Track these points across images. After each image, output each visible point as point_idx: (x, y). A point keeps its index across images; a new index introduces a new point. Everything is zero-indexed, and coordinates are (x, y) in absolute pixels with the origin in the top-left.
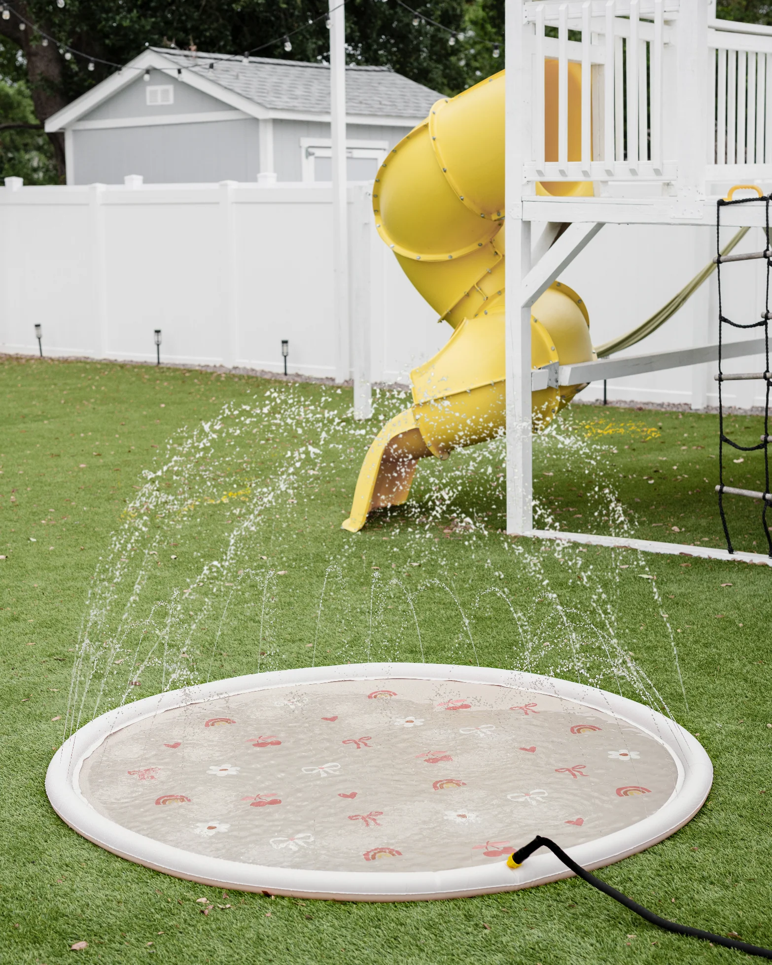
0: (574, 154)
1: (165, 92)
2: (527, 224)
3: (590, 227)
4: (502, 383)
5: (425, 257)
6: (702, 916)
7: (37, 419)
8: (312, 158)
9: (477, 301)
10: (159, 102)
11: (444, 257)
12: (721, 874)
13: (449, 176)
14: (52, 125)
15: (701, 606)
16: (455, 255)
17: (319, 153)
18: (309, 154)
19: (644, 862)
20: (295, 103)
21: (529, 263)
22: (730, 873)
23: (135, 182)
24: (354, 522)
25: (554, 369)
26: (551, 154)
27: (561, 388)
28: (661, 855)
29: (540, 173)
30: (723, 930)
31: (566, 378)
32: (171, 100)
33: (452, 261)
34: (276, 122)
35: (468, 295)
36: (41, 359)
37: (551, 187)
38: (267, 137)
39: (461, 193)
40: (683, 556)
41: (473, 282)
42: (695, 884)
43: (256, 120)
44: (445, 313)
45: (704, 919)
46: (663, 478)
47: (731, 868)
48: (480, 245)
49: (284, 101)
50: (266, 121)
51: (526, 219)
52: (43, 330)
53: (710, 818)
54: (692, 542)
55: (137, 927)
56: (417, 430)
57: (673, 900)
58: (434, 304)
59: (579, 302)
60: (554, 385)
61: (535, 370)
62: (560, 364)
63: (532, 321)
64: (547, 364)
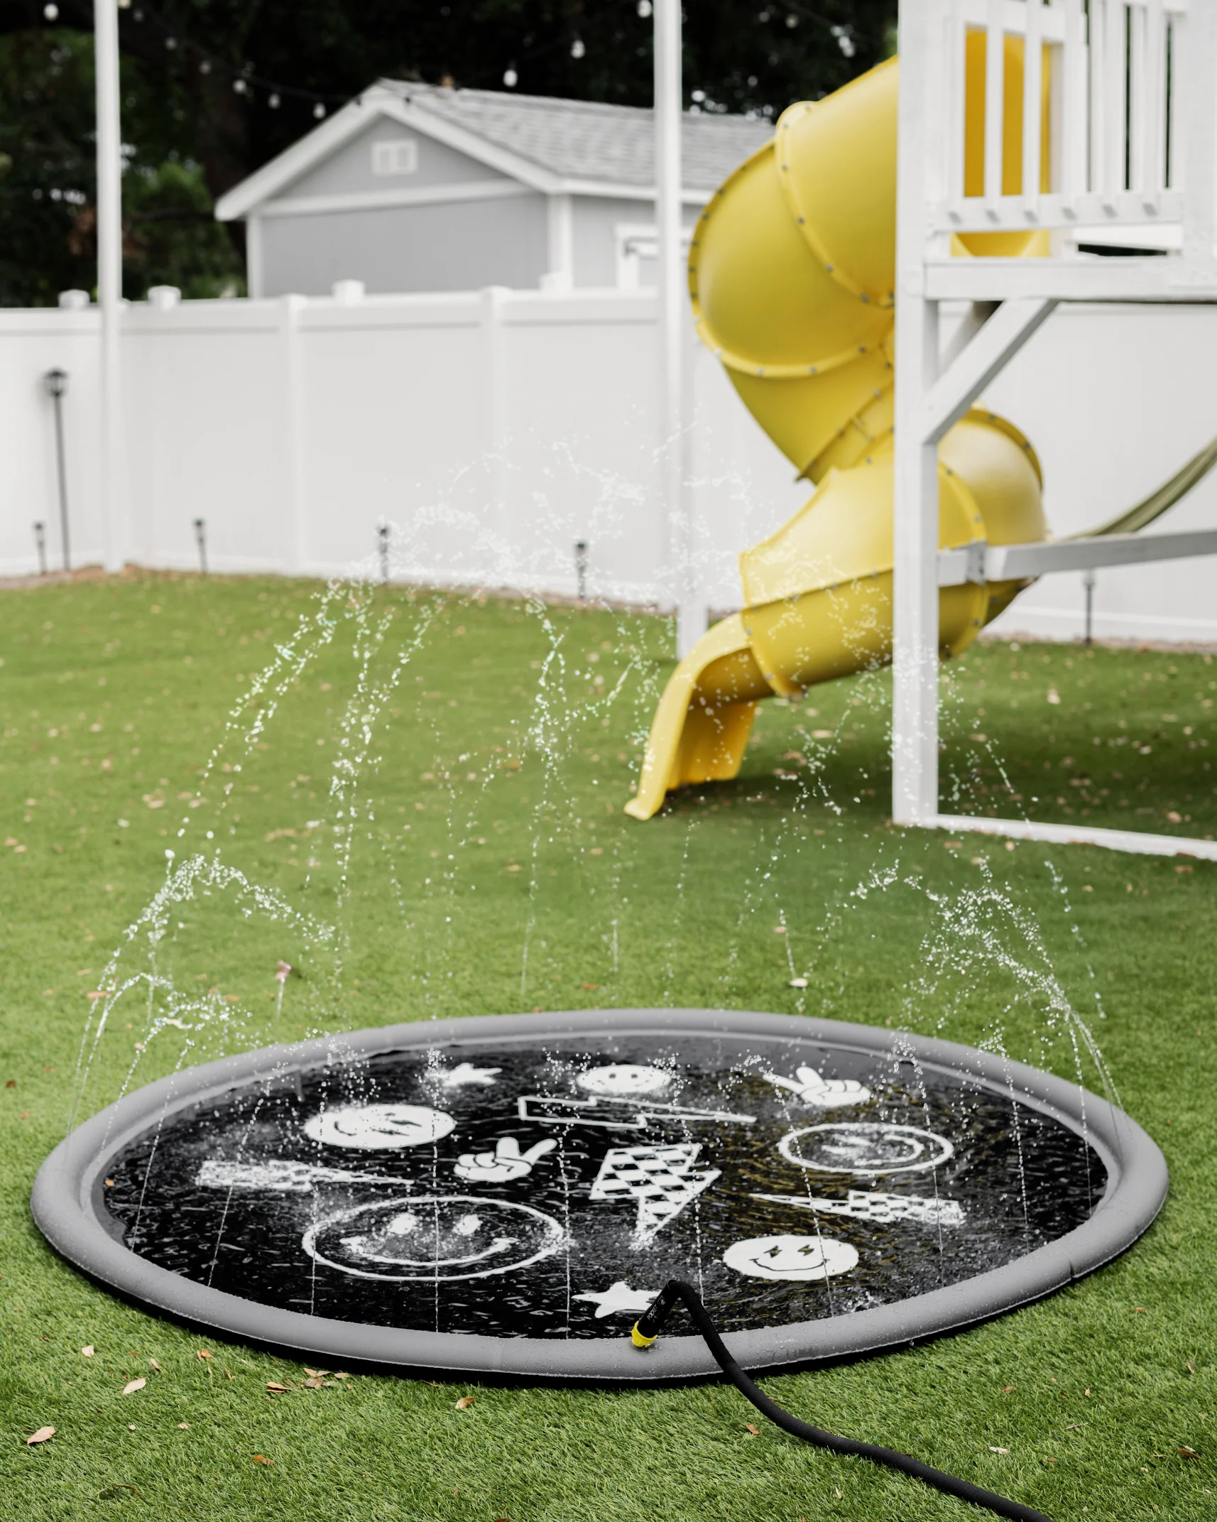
0: (1012, 185)
1: (403, 154)
2: (933, 305)
3: (1035, 307)
4: (889, 573)
5: (771, 370)
6: (1135, 1421)
7: (176, 655)
8: (633, 259)
9: (855, 443)
10: (394, 167)
11: (801, 370)
12: (1179, 1351)
13: (810, 231)
14: (226, 209)
15: (1201, 931)
16: (822, 366)
17: (645, 249)
18: (628, 251)
19: (1044, 1330)
20: (609, 169)
21: (935, 368)
22: (1193, 1351)
23: (351, 293)
24: (644, 804)
25: (978, 552)
26: (974, 186)
27: (991, 584)
28: (1076, 1319)
29: (954, 217)
30: (1169, 1444)
31: (997, 566)
32: (412, 164)
33: (814, 378)
34: (579, 200)
35: (842, 434)
36: (204, 575)
37: (975, 243)
38: (563, 223)
39: (826, 257)
40: (1182, 858)
41: (851, 412)
42: (1132, 1365)
43: (542, 197)
44: (806, 463)
45: (1137, 1425)
46: (1167, 745)
47: (1198, 1342)
48: (863, 350)
49: (591, 164)
50: (560, 196)
51: (933, 294)
52: (209, 529)
53: (1172, 1260)
54: (1199, 835)
55: (144, 1415)
56: (748, 651)
57: (1087, 1392)
58: (789, 451)
59: (1026, 447)
60: (976, 578)
61: (946, 553)
62: (987, 544)
63: (942, 472)
64: (965, 543)
